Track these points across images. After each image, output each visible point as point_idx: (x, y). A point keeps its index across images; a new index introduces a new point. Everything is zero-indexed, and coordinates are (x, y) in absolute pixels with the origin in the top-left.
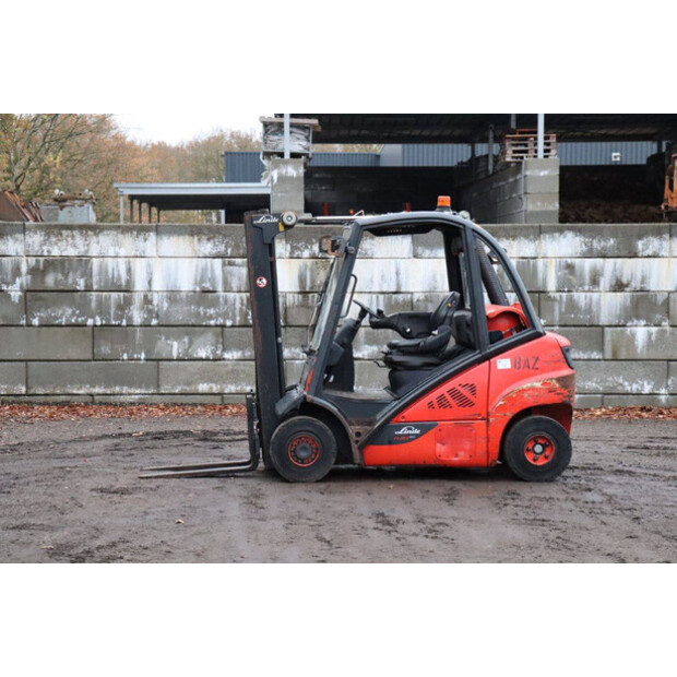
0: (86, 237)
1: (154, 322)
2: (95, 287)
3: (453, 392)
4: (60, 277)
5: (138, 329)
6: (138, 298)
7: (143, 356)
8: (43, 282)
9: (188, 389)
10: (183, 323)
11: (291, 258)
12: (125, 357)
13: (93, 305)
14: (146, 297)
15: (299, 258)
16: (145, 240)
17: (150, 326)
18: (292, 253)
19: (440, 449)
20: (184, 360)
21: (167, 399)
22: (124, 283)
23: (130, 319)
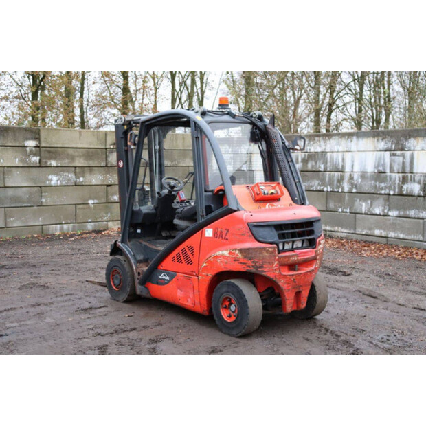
0: (325, 140)
1: (354, 190)
2: (328, 169)
3: (183, 251)
4: (314, 163)
5: (347, 194)
6: (347, 176)
7: (348, 210)
8: (307, 167)
9: (369, 232)
10: (368, 192)
12: (340, 210)
13: (327, 179)
14: (350, 175)
16: (351, 141)
17: (352, 193)
19: (180, 294)
20: (367, 214)
21: (359, 237)
22: (341, 167)
23: (343, 188)
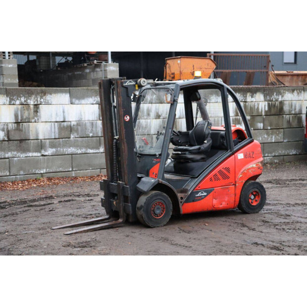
3: (220, 172)
11: (10, 104)
15: (14, 104)
18: (10, 102)
19: (215, 202)
